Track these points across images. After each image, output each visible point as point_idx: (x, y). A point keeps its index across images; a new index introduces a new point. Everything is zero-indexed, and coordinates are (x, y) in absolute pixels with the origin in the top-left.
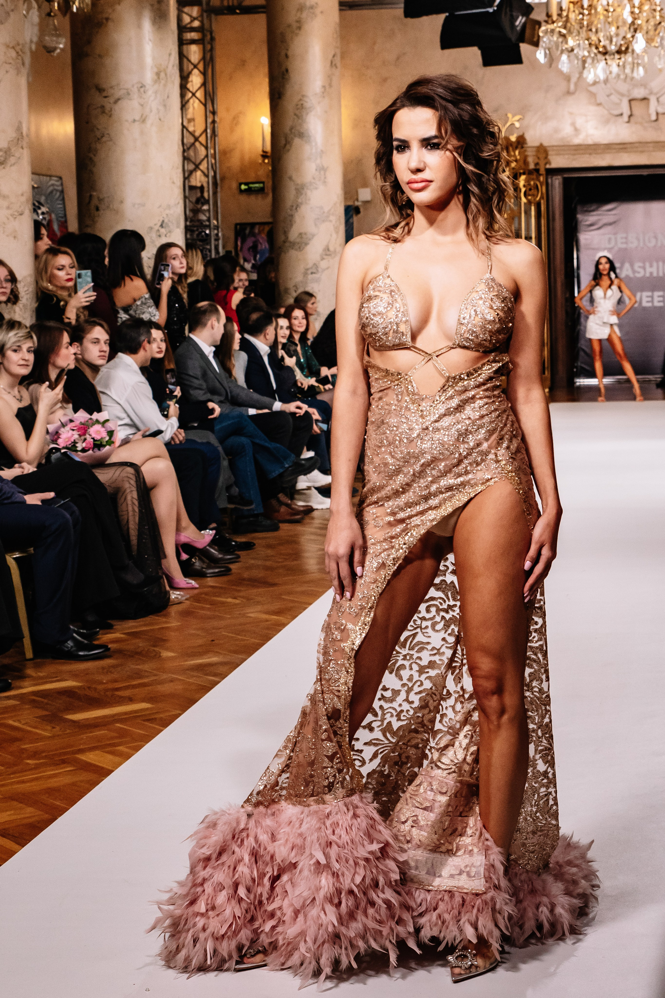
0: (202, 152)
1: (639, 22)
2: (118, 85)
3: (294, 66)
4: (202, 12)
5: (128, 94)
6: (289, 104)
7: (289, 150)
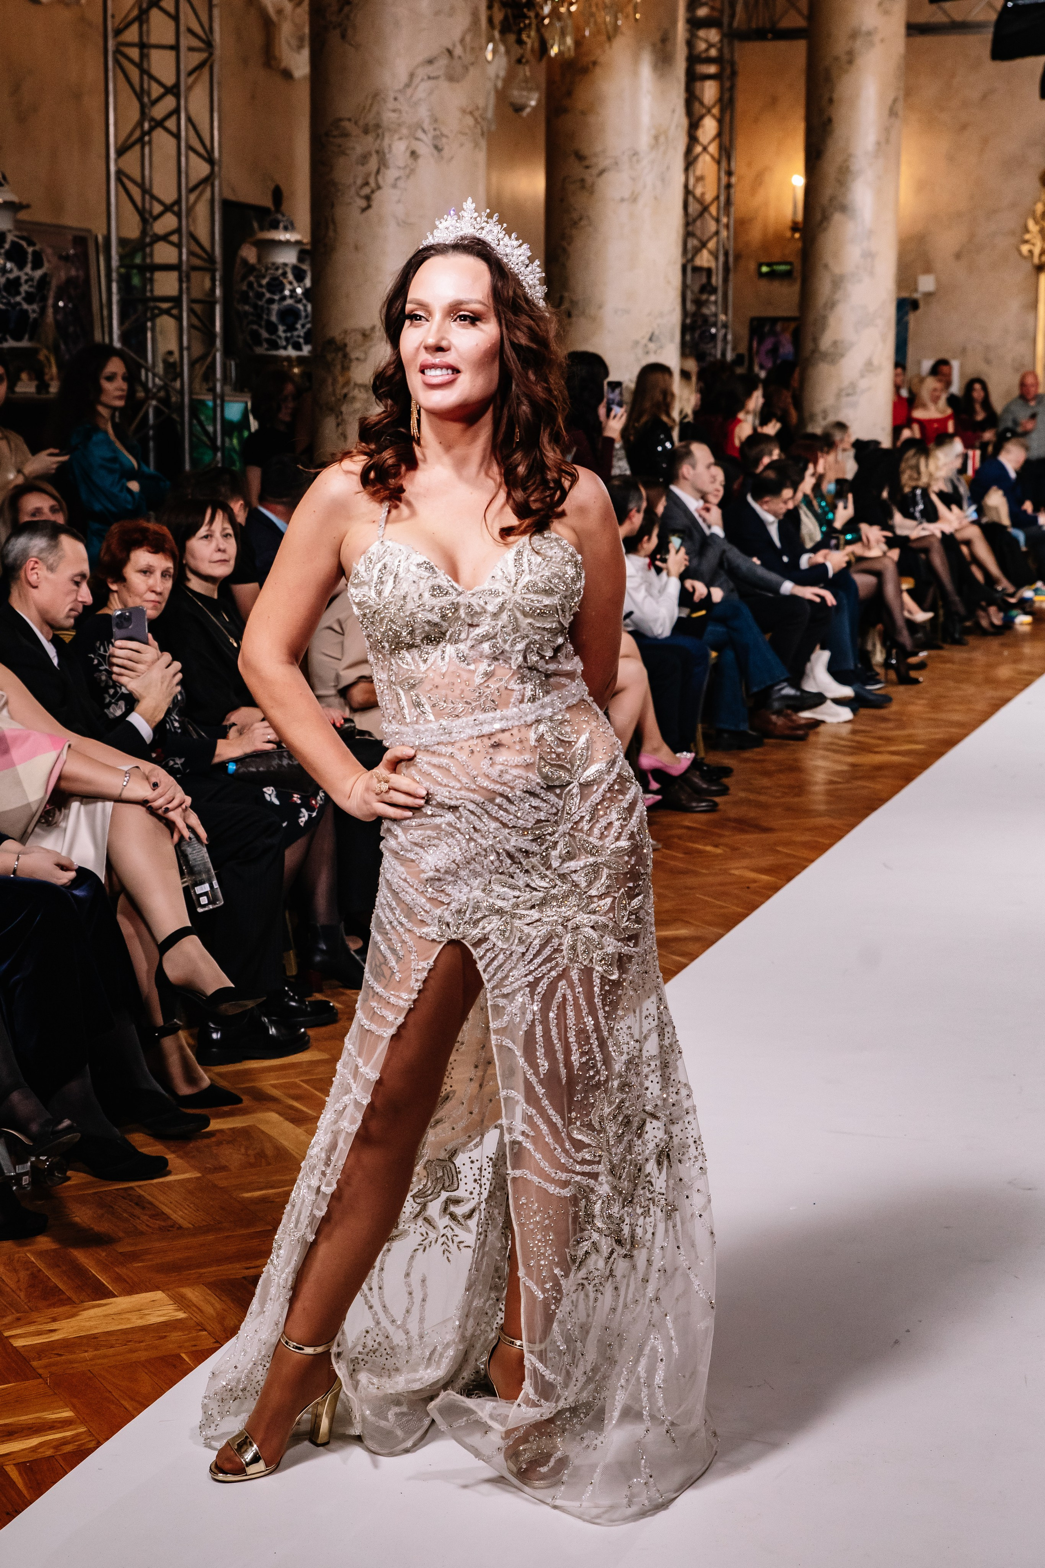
0: (712, 226)
2: (604, 151)
3: (840, 114)
4: (724, 36)
5: (616, 163)
6: (830, 168)
7: (825, 229)
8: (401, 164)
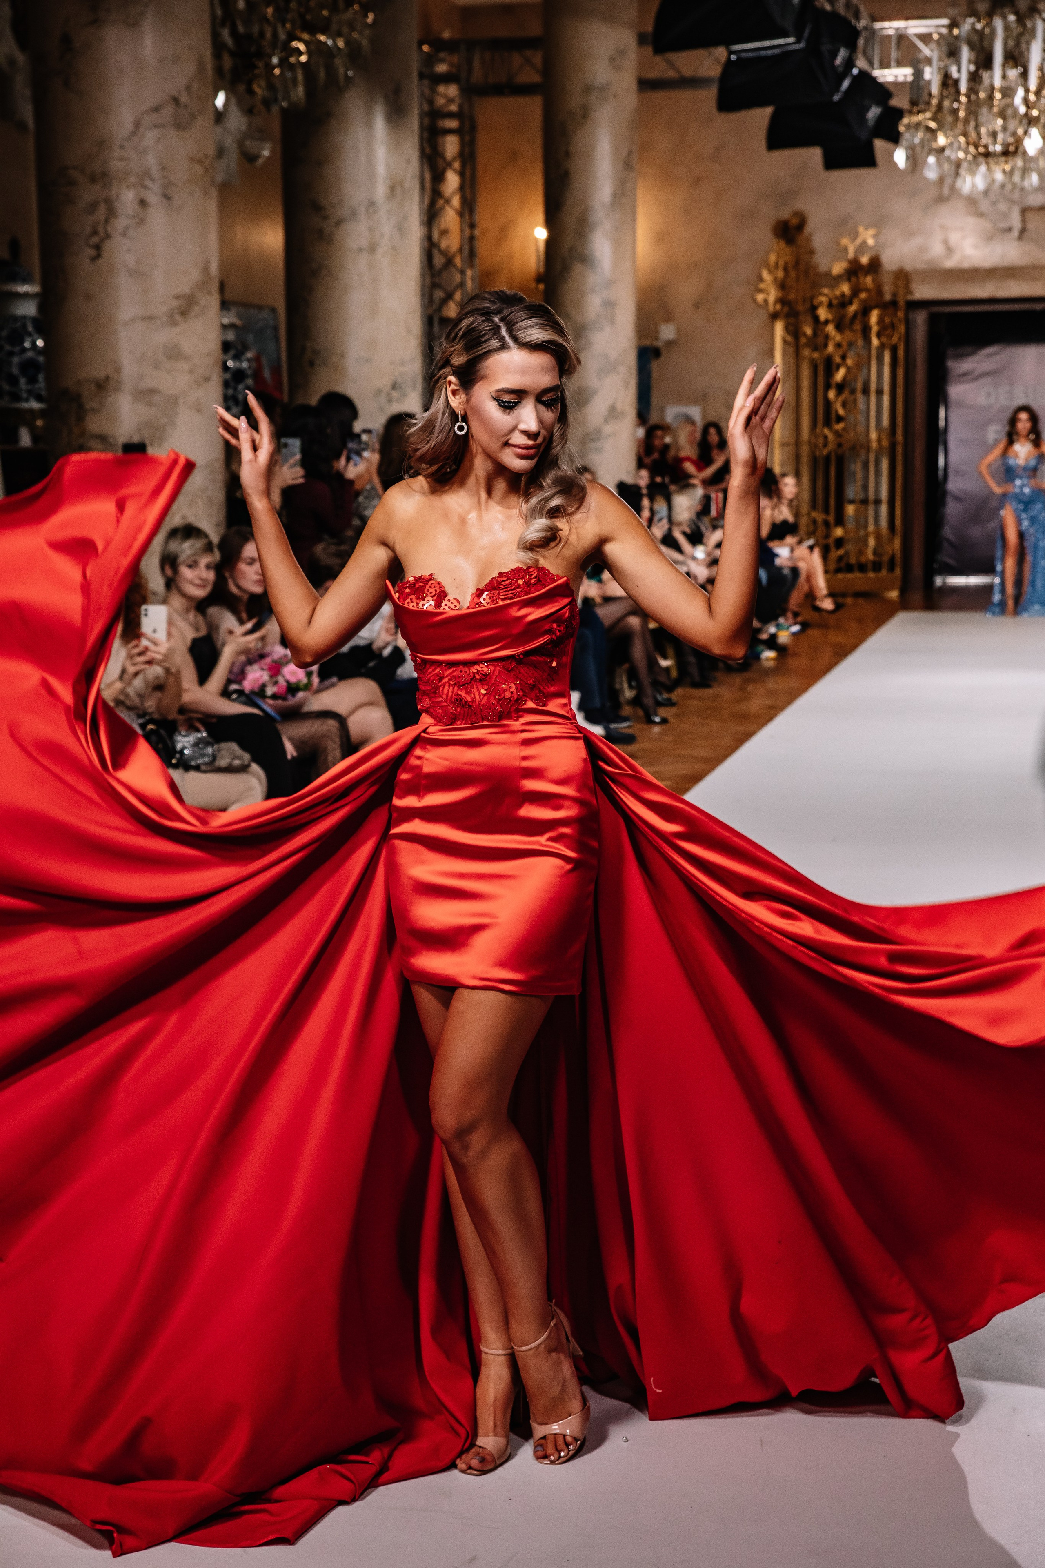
0: (457, 278)
1: (1035, 113)
2: (340, 201)
3: (576, 167)
4: (462, 91)
5: (354, 214)
6: (569, 219)
7: (565, 280)
8: (130, 212)
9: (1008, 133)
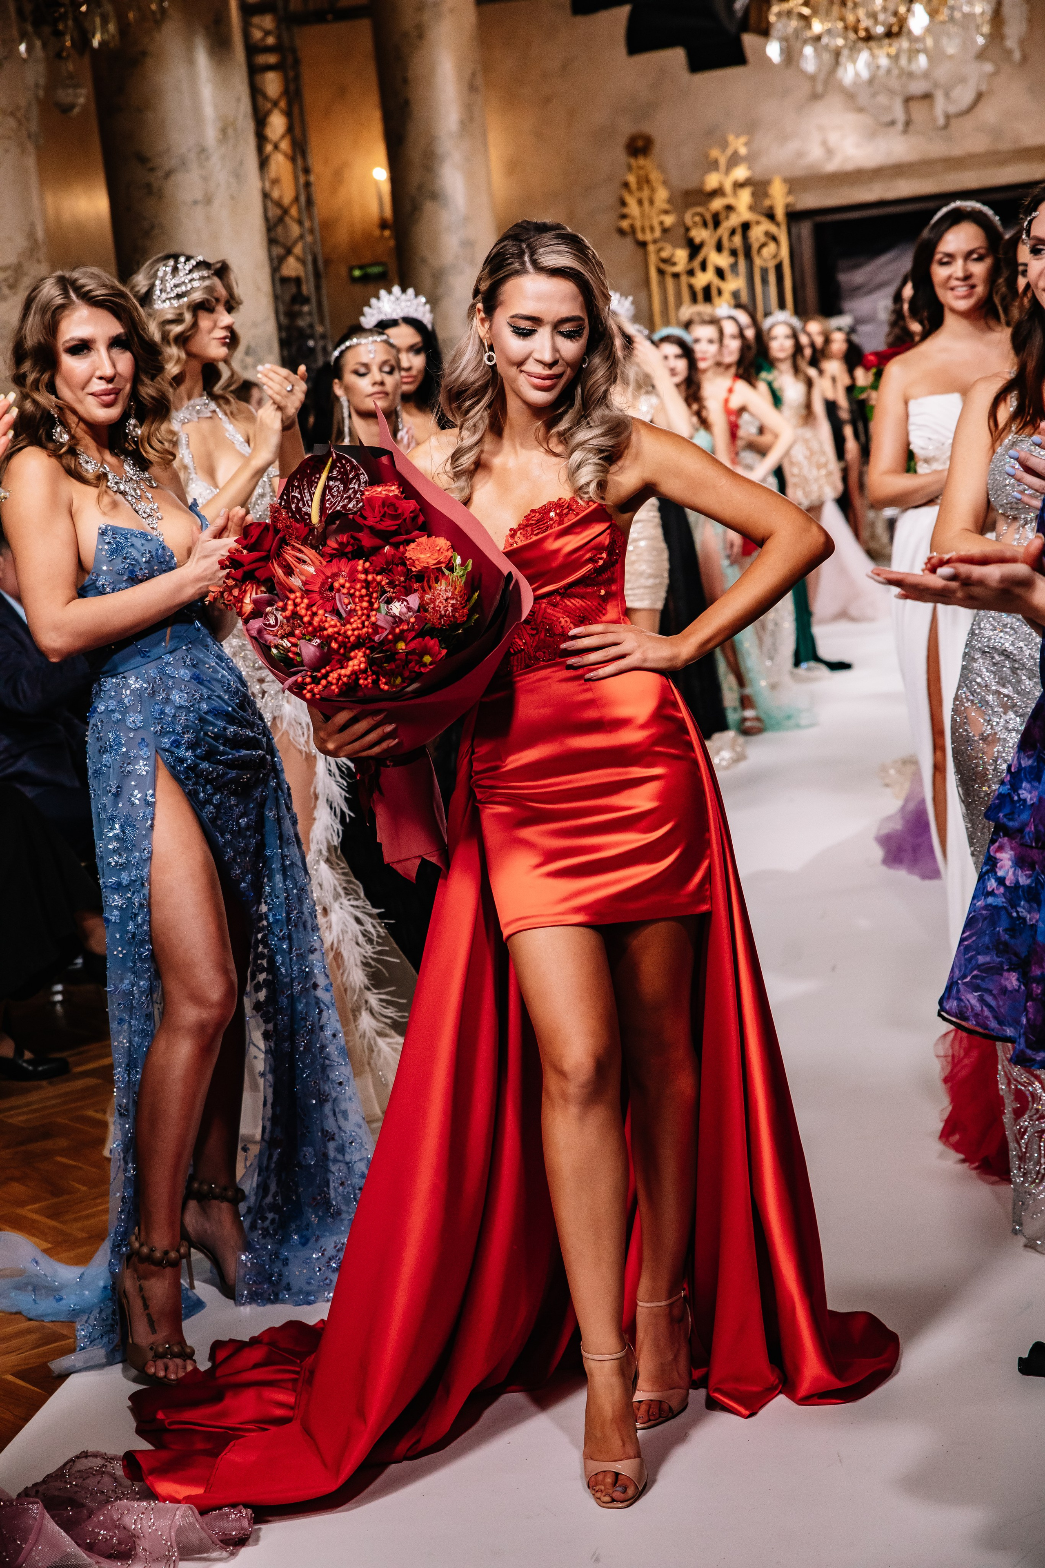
2: (168, 150)
3: (417, 94)
4: (279, 22)
5: (184, 162)
7: (417, 222)
9: (890, 12)
